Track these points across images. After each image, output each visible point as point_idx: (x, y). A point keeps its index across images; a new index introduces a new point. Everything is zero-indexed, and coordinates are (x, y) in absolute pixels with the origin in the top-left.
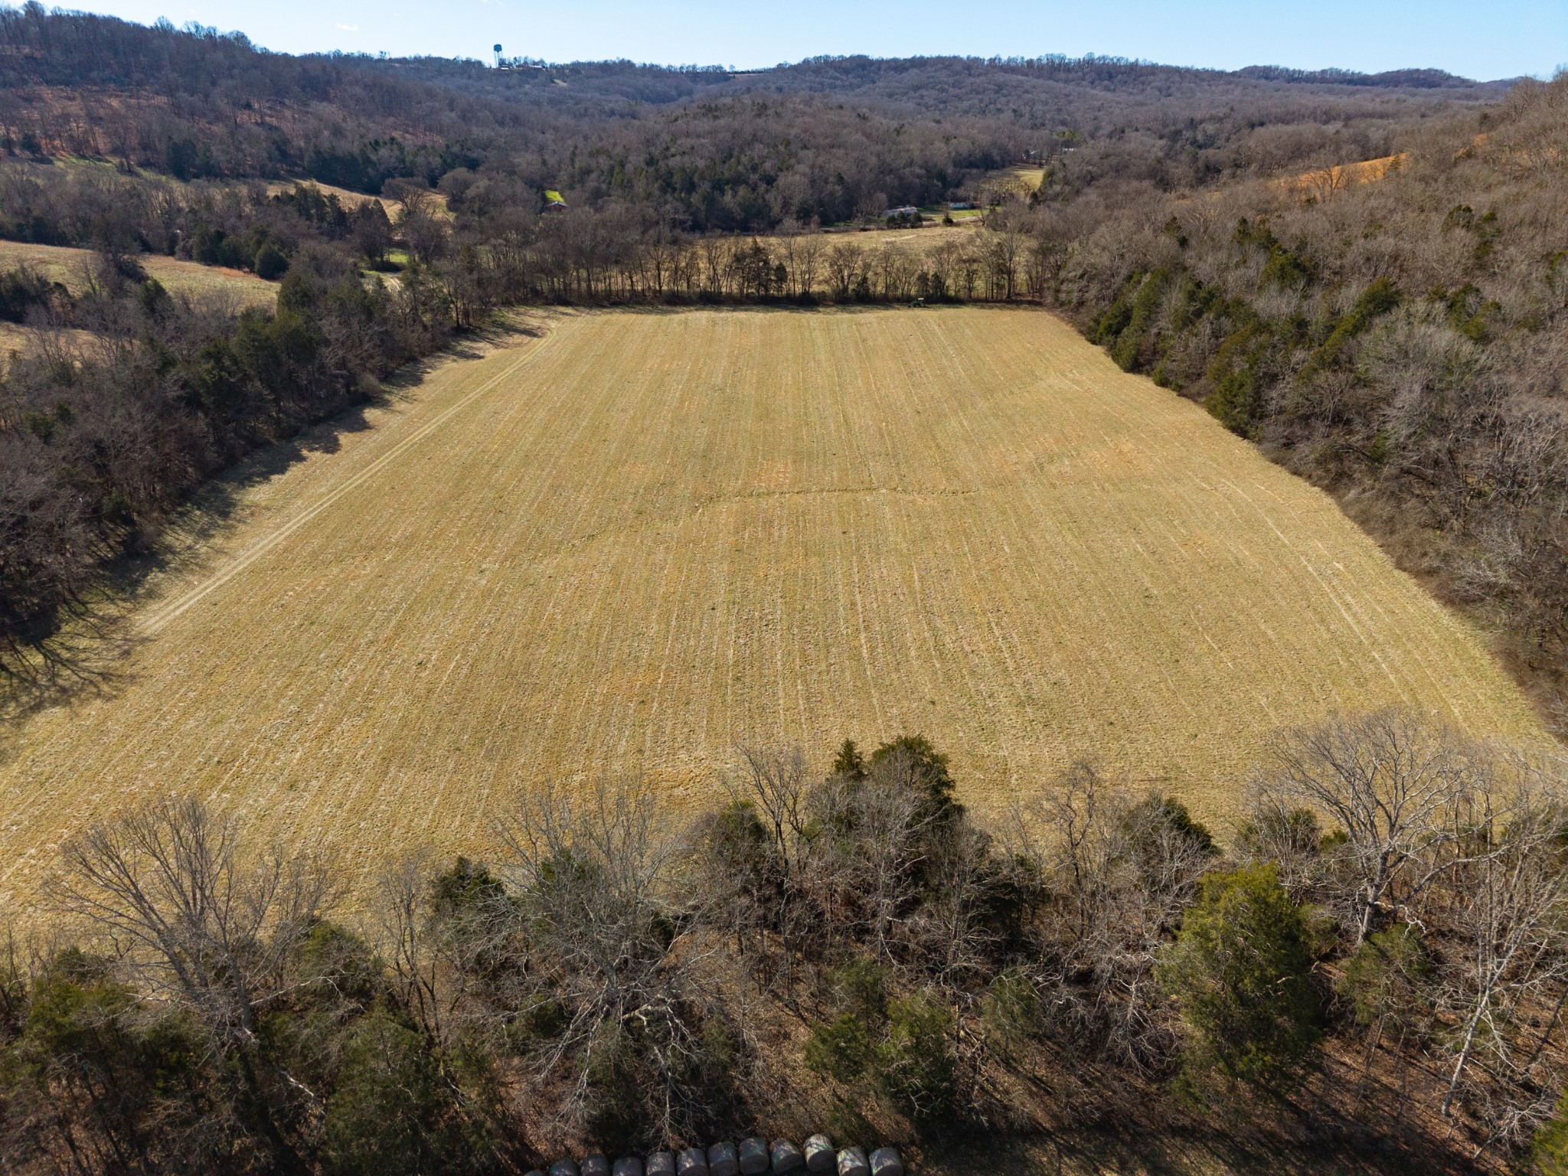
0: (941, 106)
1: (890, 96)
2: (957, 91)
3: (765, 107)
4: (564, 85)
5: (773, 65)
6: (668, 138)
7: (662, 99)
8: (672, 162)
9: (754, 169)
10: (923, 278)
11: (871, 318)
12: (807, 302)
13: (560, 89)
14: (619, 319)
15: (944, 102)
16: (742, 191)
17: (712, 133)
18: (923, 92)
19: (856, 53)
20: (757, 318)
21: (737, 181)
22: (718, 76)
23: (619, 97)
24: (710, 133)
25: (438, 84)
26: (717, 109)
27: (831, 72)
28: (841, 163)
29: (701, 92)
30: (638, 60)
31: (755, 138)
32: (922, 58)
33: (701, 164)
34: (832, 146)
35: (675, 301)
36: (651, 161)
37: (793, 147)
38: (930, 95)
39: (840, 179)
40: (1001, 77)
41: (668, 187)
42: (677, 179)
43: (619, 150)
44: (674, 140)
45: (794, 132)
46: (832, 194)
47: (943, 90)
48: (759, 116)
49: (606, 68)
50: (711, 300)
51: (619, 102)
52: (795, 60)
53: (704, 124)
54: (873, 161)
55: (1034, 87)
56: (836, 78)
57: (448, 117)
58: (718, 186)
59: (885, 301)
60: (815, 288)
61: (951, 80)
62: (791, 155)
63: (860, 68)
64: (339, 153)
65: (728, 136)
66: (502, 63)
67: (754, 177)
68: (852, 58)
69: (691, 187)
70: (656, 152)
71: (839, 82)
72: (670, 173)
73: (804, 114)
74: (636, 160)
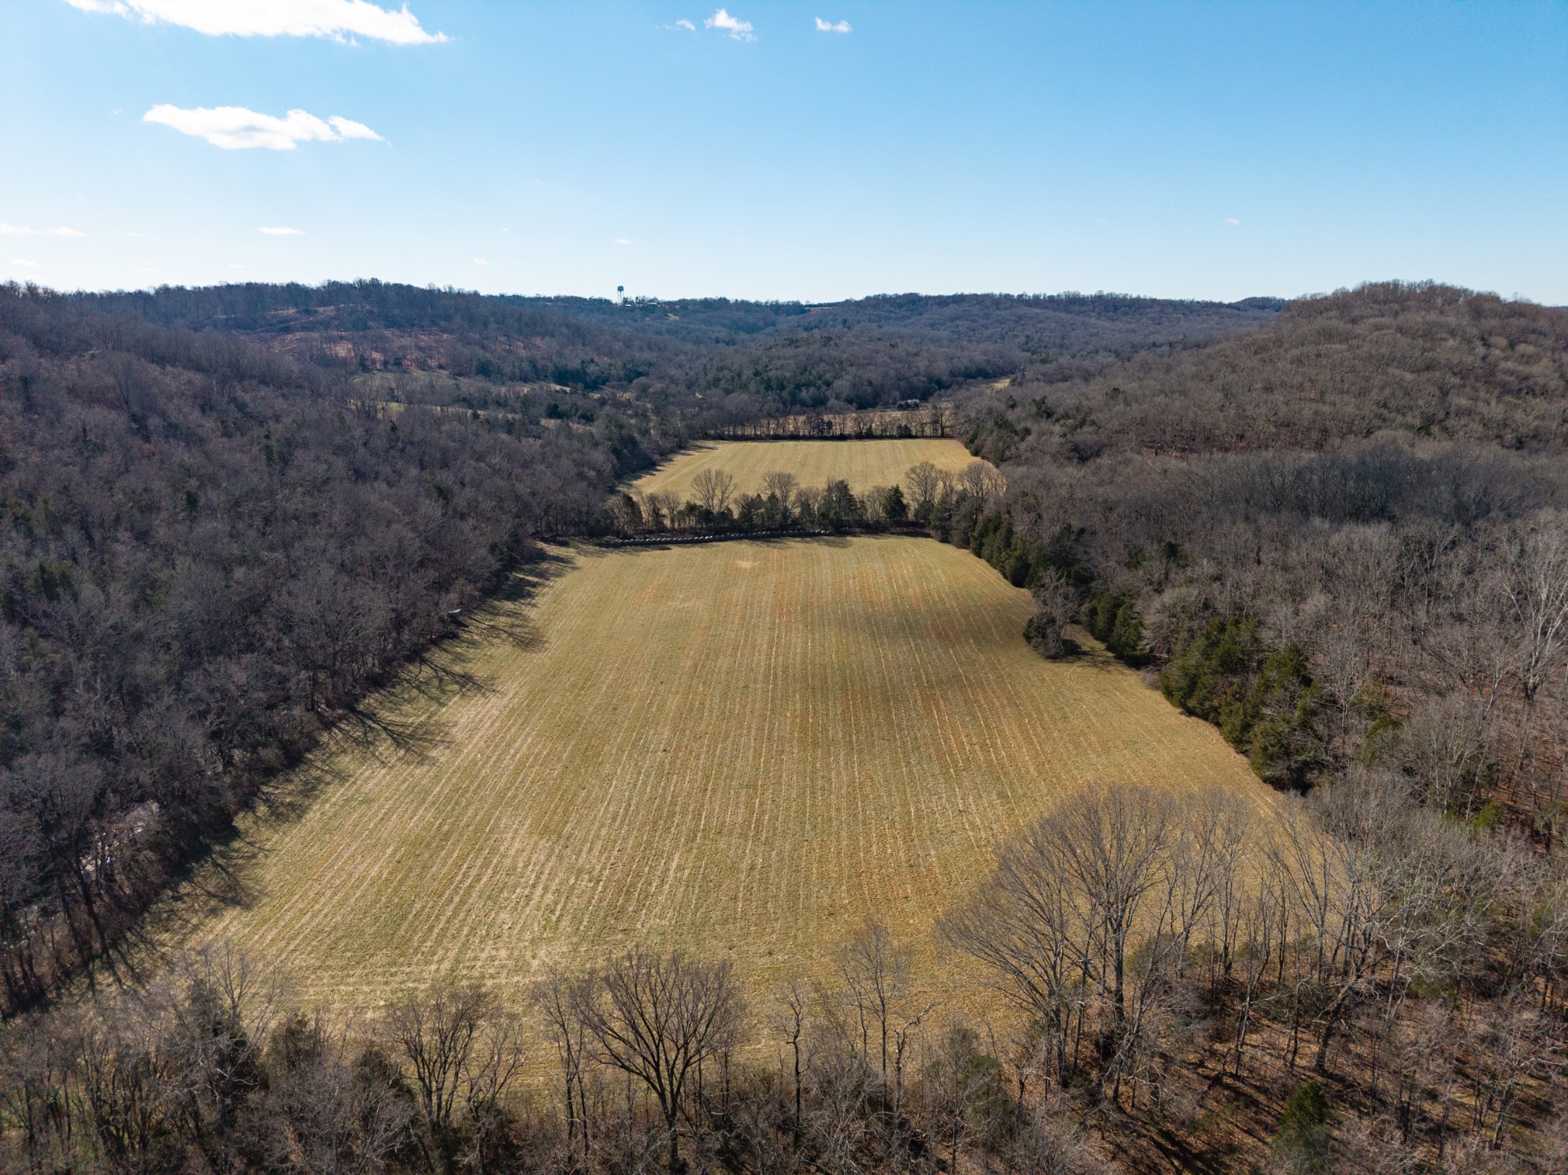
0: (971, 333)
1: (932, 325)
2: (985, 322)
3: (829, 339)
4: (677, 318)
5: (842, 299)
6: (767, 360)
7: (752, 329)
8: (770, 374)
9: (820, 377)
10: (900, 427)
11: (871, 444)
12: (842, 438)
13: (675, 321)
14: (750, 445)
15: (974, 330)
16: (812, 390)
17: (794, 357)
18: (959, 322)
19: (908, 291)
20: (817, 444)
21: (808, 385)
22: (797, 309)
23: (719, 328)
24: (793, 357)
25: (583, 319)
26: (797, 341)
27: (887, 307)
28: (873, 374)
29: (784, 323)
30: (732, 297)
31: (821, 360)
32: (962, 295)
33: (788, 375)
34: (868, 365)
35: (776, 438)
36: (757, 374)
37: (845, 365)
38: (962, 325)
39: (870, 383)
40: (1023, 310)
41: (769, 388)
42: (774, 383)
43: (735, 367)
44: (770, 361)
45: (845, 356)
46: (865, 391)
47: (974, 321)
48: (825, 346)
49: (707, 304)
50: (794, 437)
51: (722, 333)
52: (859, 297)
53: (789, 351)
54: (893, 373)
55: (1047, 318)
56: (891, 312)
57: (618, 346)
58: (798, 387)
59: (881, 437)
60: (846, 433)
61: (981, 313)
62: (843, 369)
63: (912, 303)
64: (569, 368)
65: (804, 359)
66: (625, 301)
67: (819, 382)
68: (905, 296)
69: (782, 388)
70: (760, 368)
71: (893, 315)
72: (769, 380)
73: (854, 344)
74: (748, 373)
